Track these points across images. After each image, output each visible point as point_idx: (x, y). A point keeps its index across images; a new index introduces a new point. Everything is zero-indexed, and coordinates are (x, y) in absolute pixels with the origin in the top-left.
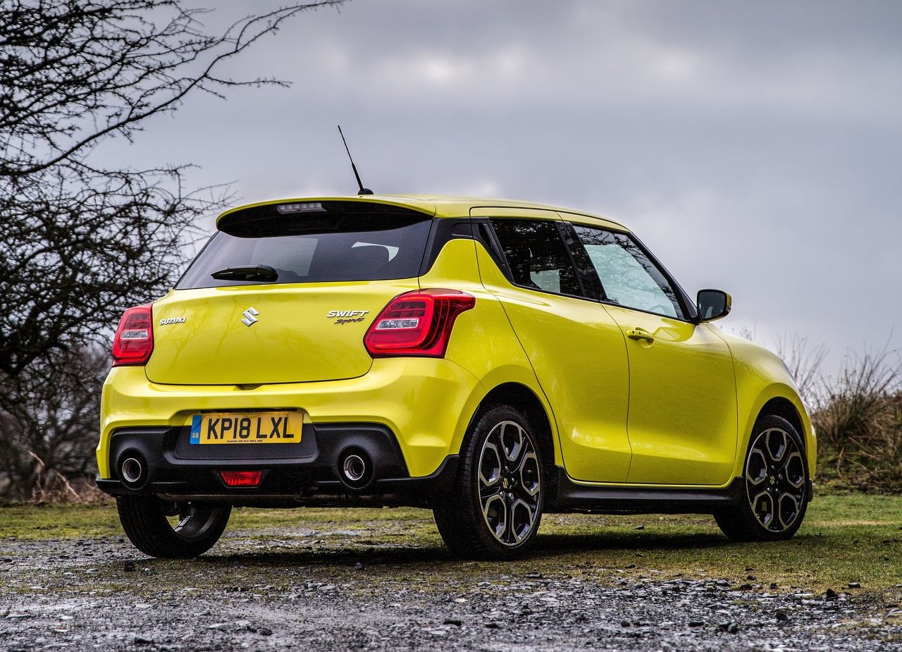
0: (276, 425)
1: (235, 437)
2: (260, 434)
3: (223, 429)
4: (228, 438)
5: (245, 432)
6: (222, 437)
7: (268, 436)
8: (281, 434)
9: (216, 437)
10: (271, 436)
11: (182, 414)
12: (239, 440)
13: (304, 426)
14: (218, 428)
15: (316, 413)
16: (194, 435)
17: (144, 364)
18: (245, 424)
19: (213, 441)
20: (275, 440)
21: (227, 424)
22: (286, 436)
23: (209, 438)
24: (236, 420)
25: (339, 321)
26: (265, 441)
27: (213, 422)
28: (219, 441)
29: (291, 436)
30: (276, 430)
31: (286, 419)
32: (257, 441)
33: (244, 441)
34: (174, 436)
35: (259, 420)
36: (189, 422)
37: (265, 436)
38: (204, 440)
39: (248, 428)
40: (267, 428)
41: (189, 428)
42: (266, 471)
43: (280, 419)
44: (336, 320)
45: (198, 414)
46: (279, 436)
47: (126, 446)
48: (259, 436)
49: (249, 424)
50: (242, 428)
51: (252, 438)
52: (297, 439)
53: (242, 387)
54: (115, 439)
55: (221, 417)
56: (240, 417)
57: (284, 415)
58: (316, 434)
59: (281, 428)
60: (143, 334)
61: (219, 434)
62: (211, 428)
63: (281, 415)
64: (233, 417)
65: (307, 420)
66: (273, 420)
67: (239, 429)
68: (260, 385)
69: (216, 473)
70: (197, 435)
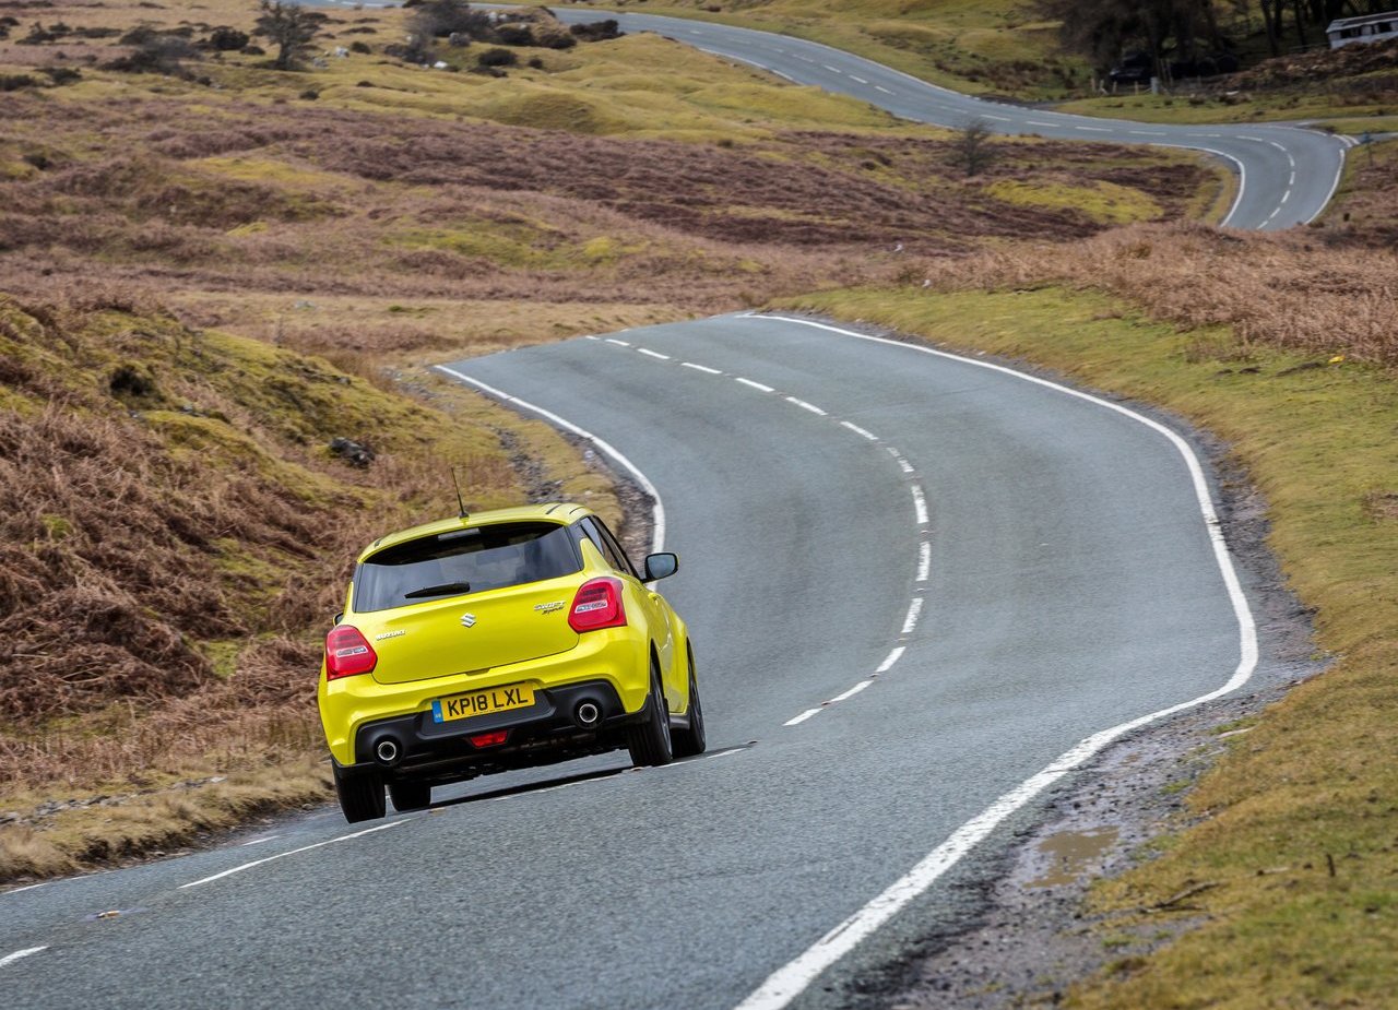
0: (510, 696)
1: (475, 711)
2: (498, 704)
3: (462, 707)
4: (469, 712)
5: (483, 706)
6: (463, 713)
7: (505, 705)
8: (516, 700)
9: (458, 714)
10: (508, 704)
11: (425, 702)
12: (479, 712)
13: (535, 692)
14: (458, 707)
15: (549, 680)
16: (437, 716)
17: (371, 671)
18: (482, 700)
19: (455, 717)
20: (512, 706)
21: (465, 703)
22: (520, 702)
23: (451, 715)
24: (473, 698)
25: (545, 612)
26: (502, 709)
27: (452, 704)
28: (461, 716)
29: (526, 701)
30: (510, 699)
31: (517, 690)
32: (496, 710)
33: (484, 712)
34: (420, 719)
35: (494, 695)
36: (429, 707)
37: (502, 705)
38: (446, 717)
39: (485, 702)
40: (502, 699)
41: (430, 712)
42: (511, 731)
43: (512, 691)
44: (542, 611)
45: (437, 701)
46: (514, 703)
47: (376, 736)
48: (496, 706)
49: (485, 700)
50: (480, 703)
51: (491, 709)
52: (532, 702)
53: (468, 673)
54: (363, 732)
55: (458, 698)
56: (476, 696)
57: (514, 687)
58: (547, 695)
59: (514, 697)
60: (362, 650)
61: (460, 711)
62: (451, 708)
63: (509, 688)
64: (469, 697)
65: (536, 688)
66: (506, 692)
67: (476, 704)
68: (487, 669)
69: (465, 738)
70: (440, 716)
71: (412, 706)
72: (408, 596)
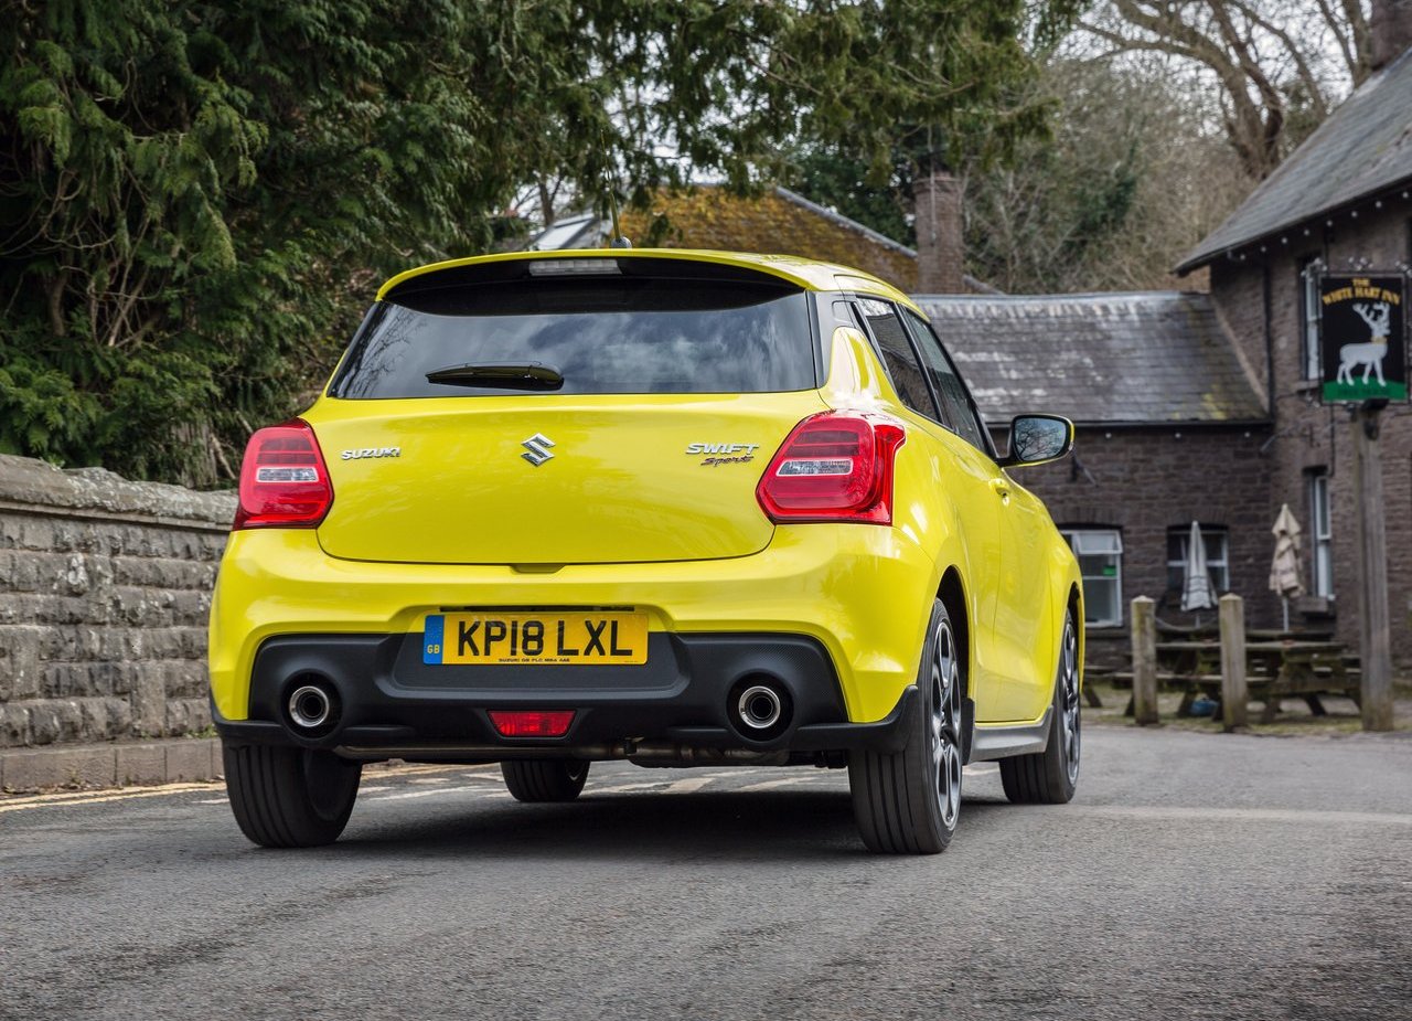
0: (595, 635)
1: (513, 653)
2: (565, 648)
3: (489, 638)
4: (500, 653)
5: (533, 646)
6: (487, 652)
7: (582, 652)
8: (607, 648)
9: (476, 652)
10: (587, 652)
11: (408, 613)
12: (521, 658)
13: (652, 636)
14: (479, 638)
15: (685, 616)
16: (431, 649)
17: (315, 523)
19: (469, 658)
20: (595, 658)
21: (496, 631)
22: (614, 652)
23: (461, 652)
24: (515, 624)
25: (710, 461)
26: (573, 660)
27: (467, 627)
28: (481, 659)
29: (628, 653)
30: (595, 641)
31: (615, 625)
32: (559, 660)
33: (533, 660)
34: (395, 650)
35: (561, 624)
36: (417, 626)
37: (575, 652)
38: (450, 656)
39: (539, 638)
40: (577, 638)
41: (419, 637)
42: (583, 713)
43: (603, 624)
44: (703, 459)
45: (436, 618)
46: (602, 652)
47: (292, 668)
48: (561, 652)
49: (541, 633)
50: (527, 638)
51: (549, 655)
52: (640, 657)
53: (517, 567)
54: (272, 651)
55: (485, 618)
56: (522, 618)
57: (609, 617)
58: (673, 646)
59: (605, 639)
60: (310, 475)
61: (481, 647)
62: (465, 637)
63: (603, 618)
64: (507, 619)
65: (657, 627)
66: (589, 625)
67: (520, 639)
68: (558, 566)
69: (482, 714)
70: (437, 649)
71: (379, 617)
72: (436, 378)
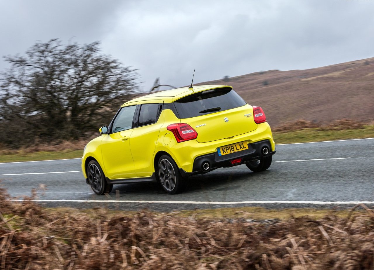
0: (241, 146)
1: (231, 151)
2: (238, 149)
3: (227, 150)
4: (229, 152)
5: (233, 150)
6: (227, 152)
8: (243, 148)
9: (226, 153)
10: (240, 149)
12: (232, 152)
13: (248, 144)
14: (225, 150)
15: (254, 140)
16: (219, 154)
17: (196, 138)
18: (232, 147)
19: (225, 154)
20: (242, 150)
21: (227, 149)
22: (244, 148)
23: (224, 153)
24: (229, 147)
25: (248, 117)
26: (239, 150)
27: (223, 149)
28: (227, 153)
29: (246, 148)
30: (241, 147)
31: (243, 144)
32: (237, 151)
33: (233, 152)
34: (214, 155)
35: (236, 146)
36: (217, 151)
37: (239, 149)
38: (222, 154)
39: (233, 148)
40: (238, 147)
42: (242, 158)
43: (241, 144)
45: (219, 148)
46: (242, 148)
47: (202, 161)
48: (237, 150)
49: (233, 147)
50: (232, 149)
51: (236, 151)
52: (247, 148)
53: (228, 138)
54: (197, 160)
55: (225, 147)
56: (230, 146)
57: (242, 143)
58: (252, 145)
59: (242, 146)
60: (192, 131)
61: (226, 152)
62: (223, 151)
63: (241, 143)
65: (248, 143)
66: (239, 145)
67: (231, 149)
68: (232, 137)
69: (229, 161)
70: (220, 153)
71: (214, 150)
72: (200, 112)
